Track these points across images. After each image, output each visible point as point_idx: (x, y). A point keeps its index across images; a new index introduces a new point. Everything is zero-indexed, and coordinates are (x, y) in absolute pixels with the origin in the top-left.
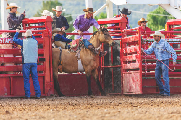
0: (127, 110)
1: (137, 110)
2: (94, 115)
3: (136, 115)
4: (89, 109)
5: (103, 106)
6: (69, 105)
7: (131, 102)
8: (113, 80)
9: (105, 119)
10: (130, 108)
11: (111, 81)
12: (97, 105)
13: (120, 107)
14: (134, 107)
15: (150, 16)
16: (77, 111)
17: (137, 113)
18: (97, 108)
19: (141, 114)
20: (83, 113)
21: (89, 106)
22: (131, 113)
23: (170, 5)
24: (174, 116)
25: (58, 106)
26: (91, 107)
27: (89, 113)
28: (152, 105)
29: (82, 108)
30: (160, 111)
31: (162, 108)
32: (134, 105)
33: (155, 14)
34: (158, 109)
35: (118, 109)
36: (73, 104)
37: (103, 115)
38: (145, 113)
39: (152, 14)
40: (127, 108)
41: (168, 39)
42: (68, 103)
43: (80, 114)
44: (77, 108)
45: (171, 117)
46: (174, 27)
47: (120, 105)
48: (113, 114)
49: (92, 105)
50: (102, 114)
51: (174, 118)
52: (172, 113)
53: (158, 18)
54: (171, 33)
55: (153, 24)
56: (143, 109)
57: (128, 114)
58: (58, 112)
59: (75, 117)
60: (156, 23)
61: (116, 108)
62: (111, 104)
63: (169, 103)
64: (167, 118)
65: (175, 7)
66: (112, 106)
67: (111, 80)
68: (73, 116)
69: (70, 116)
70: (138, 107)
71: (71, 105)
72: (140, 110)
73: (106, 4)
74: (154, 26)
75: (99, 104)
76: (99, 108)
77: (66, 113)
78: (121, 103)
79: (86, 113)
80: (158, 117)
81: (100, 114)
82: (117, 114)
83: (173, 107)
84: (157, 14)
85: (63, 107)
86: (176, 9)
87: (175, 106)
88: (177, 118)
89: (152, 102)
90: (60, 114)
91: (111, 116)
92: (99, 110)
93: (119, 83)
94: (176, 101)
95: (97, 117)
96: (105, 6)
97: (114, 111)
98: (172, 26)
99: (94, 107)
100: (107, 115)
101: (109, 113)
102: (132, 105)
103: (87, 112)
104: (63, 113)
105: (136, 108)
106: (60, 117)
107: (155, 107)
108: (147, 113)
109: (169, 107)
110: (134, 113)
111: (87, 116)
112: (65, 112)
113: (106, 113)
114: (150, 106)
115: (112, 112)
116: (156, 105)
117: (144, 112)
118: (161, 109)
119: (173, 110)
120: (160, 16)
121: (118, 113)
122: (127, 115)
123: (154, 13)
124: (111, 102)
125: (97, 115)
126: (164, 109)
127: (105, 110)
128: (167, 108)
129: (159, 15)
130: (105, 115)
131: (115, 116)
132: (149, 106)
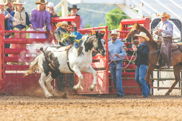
0: (76, 110)
1: (86, 110)
2: (40, 115)
3: (84, 115)
4: (37, 108)
5: (53, 106)
6: (20, 104)
7: (83, 102)
8: (66, 80)
9: (51, 119)
10: (80, 108)
11: (64, 81)
12: (48, 104)
13: (70, 107)
14: (84, 107)
15: (109, 15)
16: (25, 110)
17: (85, 114)
18: (46, 108)
19: (89, 114)
20: (30, 112)
21: (39, 106)
22: (79, 113)
23: (125, 4)
24: (120, 117)
25: (8, 105)
26: (41, 106)
27: (36, 113)
28: (103, 106)
29: (31, 108)
30: (108, 112)
31: (112, 108)
32: (84, 105)
33: (114, 14)
34: (107, 109)
35: (67, 109)
36: (24, 103)
37: (51, 115)
38: (93, 114)
39: (111, 13)
40: (76, 108)
41: (122, 39)
42: (19, 102)
43: (27, 113)
44: (27, 107)
45: (118, 118)
46: (128, 27)
47: (70, 105)
48: (60, 114)
49: (42, 104)
50: (49, 114)
51: (121, 119)
52: (120, 114)
53: (117, 18)
54: (125, 33)
55: (112, 24)
56: (92, 110)
57: (76, 114)
58: (6, 111)
59: (21, 116)
60: (114, 22)
61: (65, 108)
62: (61, 104)
63: (120, 103)
64: (114, 119)
65: (130, 7)
66: (61, 106)
67: (64, 79)
68: (19, 116)
69: (16, 115)
70: (88, 107)
71: (21, 104)
72: (88, 110)
73: (61, 3)
74: (112, 25)
75: (50, 104)
76: (48, 108)
77: (14, 113)
78: (72, 103)
79: (33, 112)
80: (105, 118)
81: (47, 113)
82: (64, 114)
83: (123, 108)
84: (116, 14)
85: (12, 106)
86: (131, 9)
87: (125, 107)
88: (123, 119)
89: (104, 103)
90: (7, 113)
91: (58, 117)
92: (48, 109)
93: (72, 82)
94: (129, 101)
95: (44, 117)
96: (60, 5)
97: (63, 111)
98: (127, 25)
99: (44, 107)
100: (54, 115)
101: (57, 113)
102: (82, 105)
103: (35, 111)
104: (11, 112)
105: (86, 108)
106: (6, 117)
107: (105, 107)
108: (95, 114)
109: (118, 108)
110: (81, 113)
111: (34, 115)
112: (13, 111)
113: (53, 113)
114: (101, 106)
115: (60, 112)
116: (106, 106)
117: (92, 112)
118: (110, 110)
119: (121, 111)
120: (119, 16)
121: (66, 113)
122: (74, 116)
123: (113, 12)
124: (63, 101)
125: (44, 115)
126: (113, 110)
127: (54, 110)
128: (116, 109)
129: (118, 14)
130: (52, 115)
131: (61, 116)
132: (99, 106)
